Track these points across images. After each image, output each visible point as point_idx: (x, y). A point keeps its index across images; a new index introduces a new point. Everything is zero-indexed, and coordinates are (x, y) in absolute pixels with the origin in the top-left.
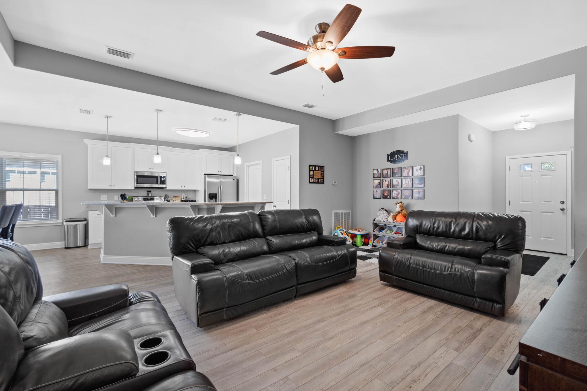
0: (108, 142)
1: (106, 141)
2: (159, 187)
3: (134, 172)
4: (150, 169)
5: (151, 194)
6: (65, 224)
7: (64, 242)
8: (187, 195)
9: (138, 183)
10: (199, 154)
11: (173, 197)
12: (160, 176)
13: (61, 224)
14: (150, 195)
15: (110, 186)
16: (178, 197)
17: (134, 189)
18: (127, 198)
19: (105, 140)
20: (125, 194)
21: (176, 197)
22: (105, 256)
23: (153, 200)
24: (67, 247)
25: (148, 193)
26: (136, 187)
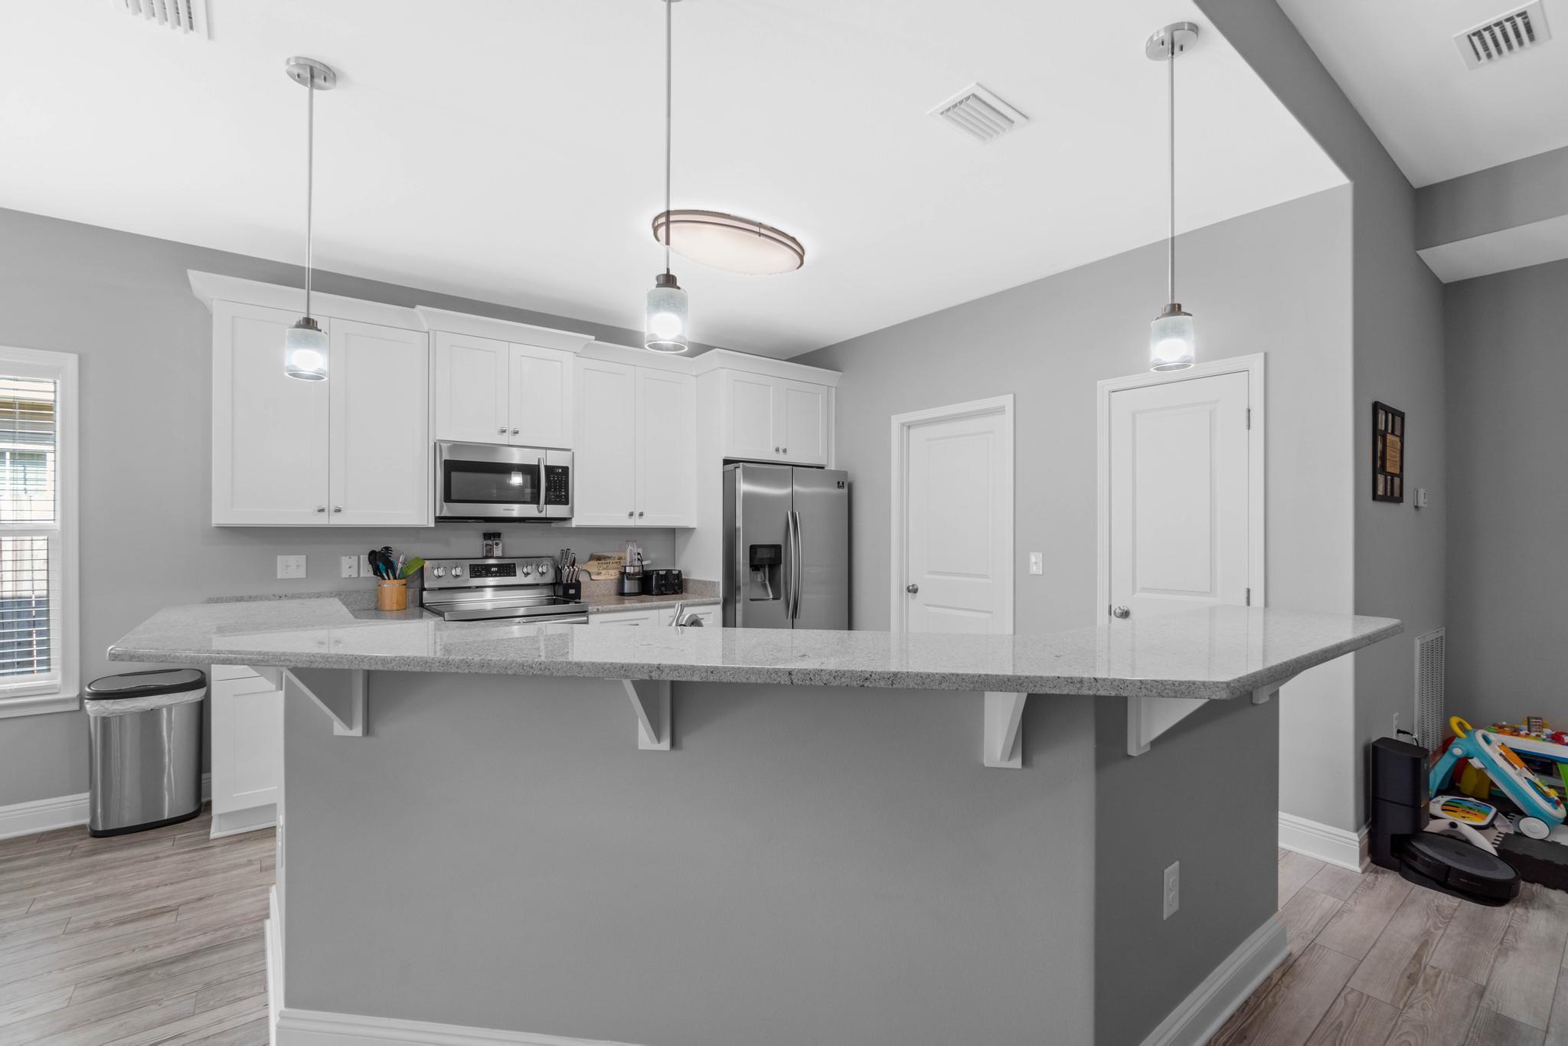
0: (312, 293)
1: (303, 288)
2: (543, 515)
3: (432, 444)
4: (504, 431)
5: (500, 546)
6: (91, 707)
7: (87, 795)
8: (640, 551)
9: (453, 497)
10: (696, 376)
11: (587, 557)
12: (546, 467)
13: (76, 706)
14: (498, 552)
15: (322, 510)
16: (609, 558)
17: (432, 524)
18: (400, 566)
19: (300, 285)
20: (387, 549)
21: (599, 558)
22: (287, 1010)
23: (508, 575)
24: (100, 828)
25: (490, 542)
26: (440, 518)
